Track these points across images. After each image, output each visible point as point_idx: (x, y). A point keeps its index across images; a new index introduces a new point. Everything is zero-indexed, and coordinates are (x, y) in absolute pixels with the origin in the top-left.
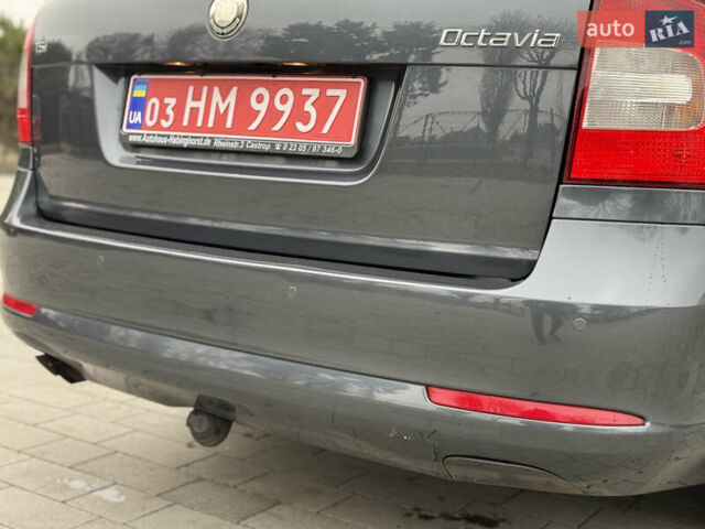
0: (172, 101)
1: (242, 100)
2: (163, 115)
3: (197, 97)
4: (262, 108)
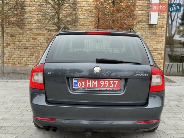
2: (82, 85)
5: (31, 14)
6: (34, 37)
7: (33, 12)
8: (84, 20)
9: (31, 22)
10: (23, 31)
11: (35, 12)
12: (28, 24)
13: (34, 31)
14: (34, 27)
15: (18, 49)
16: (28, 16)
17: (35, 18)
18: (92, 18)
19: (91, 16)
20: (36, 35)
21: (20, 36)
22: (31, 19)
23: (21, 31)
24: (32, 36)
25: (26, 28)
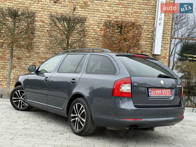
0: (154, 91)
1: (161, 91)
2: (153, 93)
3: (157, 91)
4: (163, 92)
5: (39, 38)
6: (41, 61)
7: (41, 36)
8: (91, 47)
9: (39, 46)
10: (31, 54)
11: (43, 37)
12: (35, 48)
13: (41, 55)
14: (41, 51)
15: (23, 72)
16: (36, 41)
17: (43, 42)
18: (99, 46)
19: (98, 44)
20: (43, 59)
21: (26, 59)
22: (39, 43)
23: (28, 55)
24: (38, 60)
25: (33, 52)
